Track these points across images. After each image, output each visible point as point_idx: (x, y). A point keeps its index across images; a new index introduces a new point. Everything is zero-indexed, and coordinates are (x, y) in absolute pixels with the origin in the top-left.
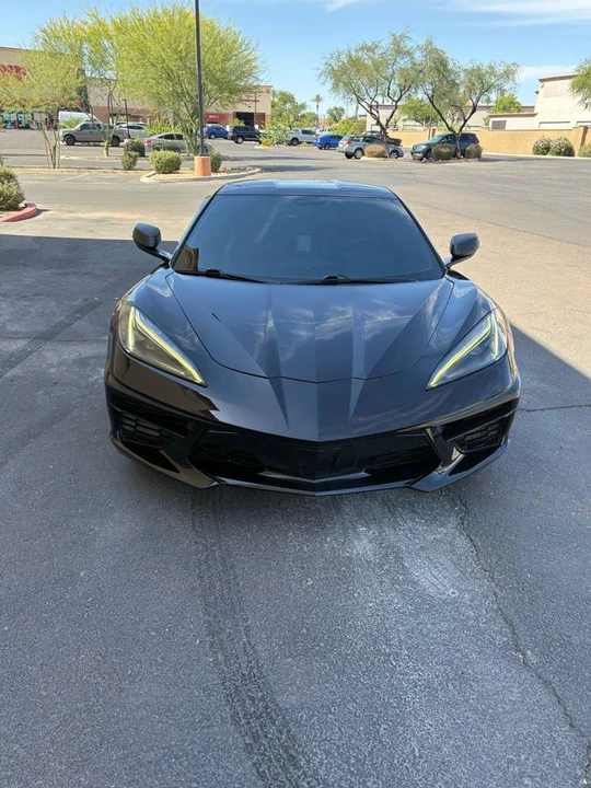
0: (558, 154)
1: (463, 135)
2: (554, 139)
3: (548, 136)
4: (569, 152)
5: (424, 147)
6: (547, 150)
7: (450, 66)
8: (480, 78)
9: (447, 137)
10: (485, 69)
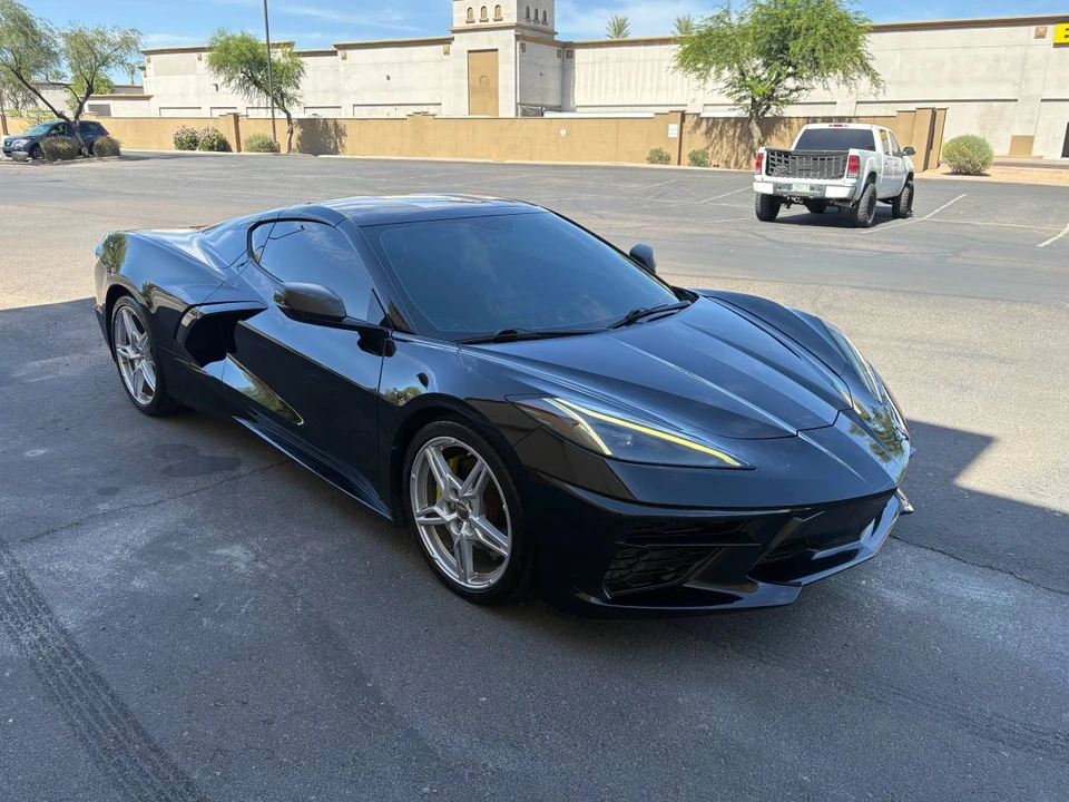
0: (211, 148)
1: (81, 123)
2: (199, 129)
3: (191, 126)
4: (223, 146)
5: (25, 142)
6: (193, 143)
7: (39, 27)
8: (90, 45)
9: (56, 127)
10: (90, 35)
